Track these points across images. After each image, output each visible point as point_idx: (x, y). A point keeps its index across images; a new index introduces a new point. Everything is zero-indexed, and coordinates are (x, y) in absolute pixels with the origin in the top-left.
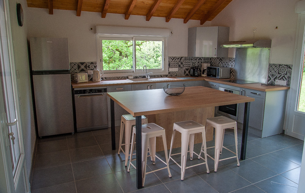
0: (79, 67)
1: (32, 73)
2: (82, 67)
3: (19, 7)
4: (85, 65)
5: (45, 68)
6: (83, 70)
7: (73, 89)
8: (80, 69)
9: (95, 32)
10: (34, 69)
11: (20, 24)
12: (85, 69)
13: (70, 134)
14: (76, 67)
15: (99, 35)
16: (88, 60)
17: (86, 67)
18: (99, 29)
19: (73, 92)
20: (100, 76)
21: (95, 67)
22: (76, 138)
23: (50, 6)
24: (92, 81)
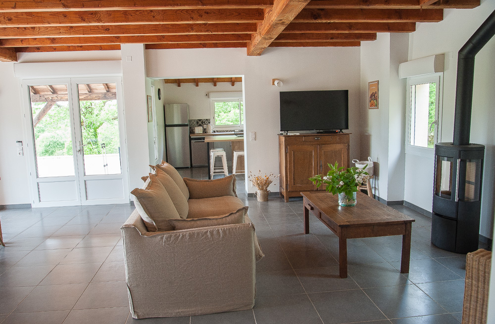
0: (197, 123)
1: (166, 126)
2: (200, 123)
3: (159, 90)
4: (202, 121)
5: (176, 123)
6: (200, 125)
7: (190, 137)
8: (198, 124)
9: (209, 97)
10: (167, 124)
11: (160, 99)
12: (202, 124)
14: (195, 123)
15: (212, 99)
16: (203, 117)
17: (202, 123)
18: (211, 95)
19: (191, 139)
20: (211, 128)
21: (209, 123)
22: (192, 171)
23: (178, 82)
24: (206, 132)
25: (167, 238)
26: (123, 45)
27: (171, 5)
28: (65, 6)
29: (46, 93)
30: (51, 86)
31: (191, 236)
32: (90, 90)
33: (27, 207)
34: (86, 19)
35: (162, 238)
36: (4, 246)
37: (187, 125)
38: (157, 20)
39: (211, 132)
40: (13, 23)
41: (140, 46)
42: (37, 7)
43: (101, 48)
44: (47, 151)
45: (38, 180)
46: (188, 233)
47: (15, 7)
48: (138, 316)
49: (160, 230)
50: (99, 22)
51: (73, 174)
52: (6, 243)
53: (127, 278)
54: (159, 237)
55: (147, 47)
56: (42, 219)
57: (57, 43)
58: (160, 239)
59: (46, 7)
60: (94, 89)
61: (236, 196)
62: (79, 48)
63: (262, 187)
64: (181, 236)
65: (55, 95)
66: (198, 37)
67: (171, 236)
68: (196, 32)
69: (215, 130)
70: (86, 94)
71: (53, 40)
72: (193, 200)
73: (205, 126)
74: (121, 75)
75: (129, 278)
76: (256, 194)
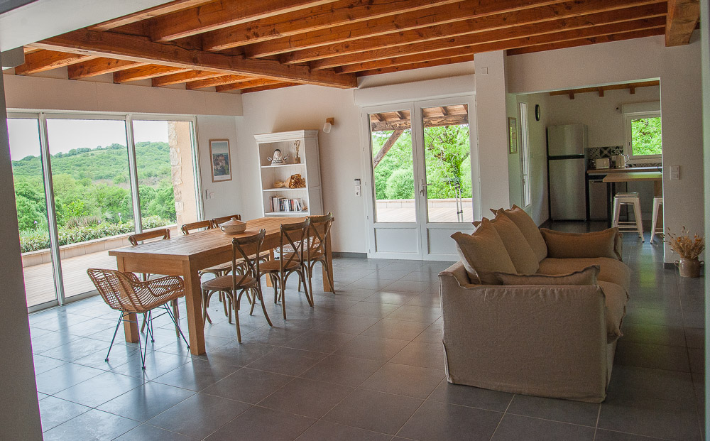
0: (601, 152)
1: (549, 158)
2: (606, 152)
3: (537, 106)
4: (608, 150)
5: (569, 153)
6: (606, 156)
7: (586, 174)
8: (603, 154)
9: (621, 112)
10: (551, 155)
11: (537, 119)
12: (609, 155)
13: (582, 221)
14: (598, 152)
15: (626, 115)
16: (612, 144)
17: (610, 152)
19: (588, 177)
20: (624, 161)
21: (622, 152)
22: (588, 226)
23: (571, 94)
24: (615, 167)
25: (489, 293)
26: (476, 55)
27: (519, 5)
28: (398, 27)
29: (393, 119)
30: (400, 112)
31: (518, 293)
32: (446, 112)
33: (363, 256)
34: (424, 35)
35: (483, 292)
36: (334, 293)
37: (582, 157)
38: (509, 24)
39: (624, 167)
40: (350, 50)
41: (500, 53)
42: (370, 33)
43: (450, 61)
44: (400, 194)
45: (375, 225)
46: (515, 289)
47: (349, 37)
48: (453, 380)
49: (483, 283)
50: (438, 36)
51: (414, 220)
52: (336, 291)
53: (443, 333)
54: (481, 290)
55: (509, 53)
56: (378, 271)
57: (398, 63)
58: (482, 293)
59: (379, 31)
60: (450, 110)
61: (621, 260)
62: (424, 64)
63: (689, 253)
64: (506, 292)
65: (403, 122)
66: (579, 33)
67: (494, 291)
68: (570, 27)
69: (632, 162)
70: (441, 117)
71: (393, 60)
72: (552, 259)
73: (614, 158)
74: (475, 92)
75: (445, 334)
76: (677, 264)
